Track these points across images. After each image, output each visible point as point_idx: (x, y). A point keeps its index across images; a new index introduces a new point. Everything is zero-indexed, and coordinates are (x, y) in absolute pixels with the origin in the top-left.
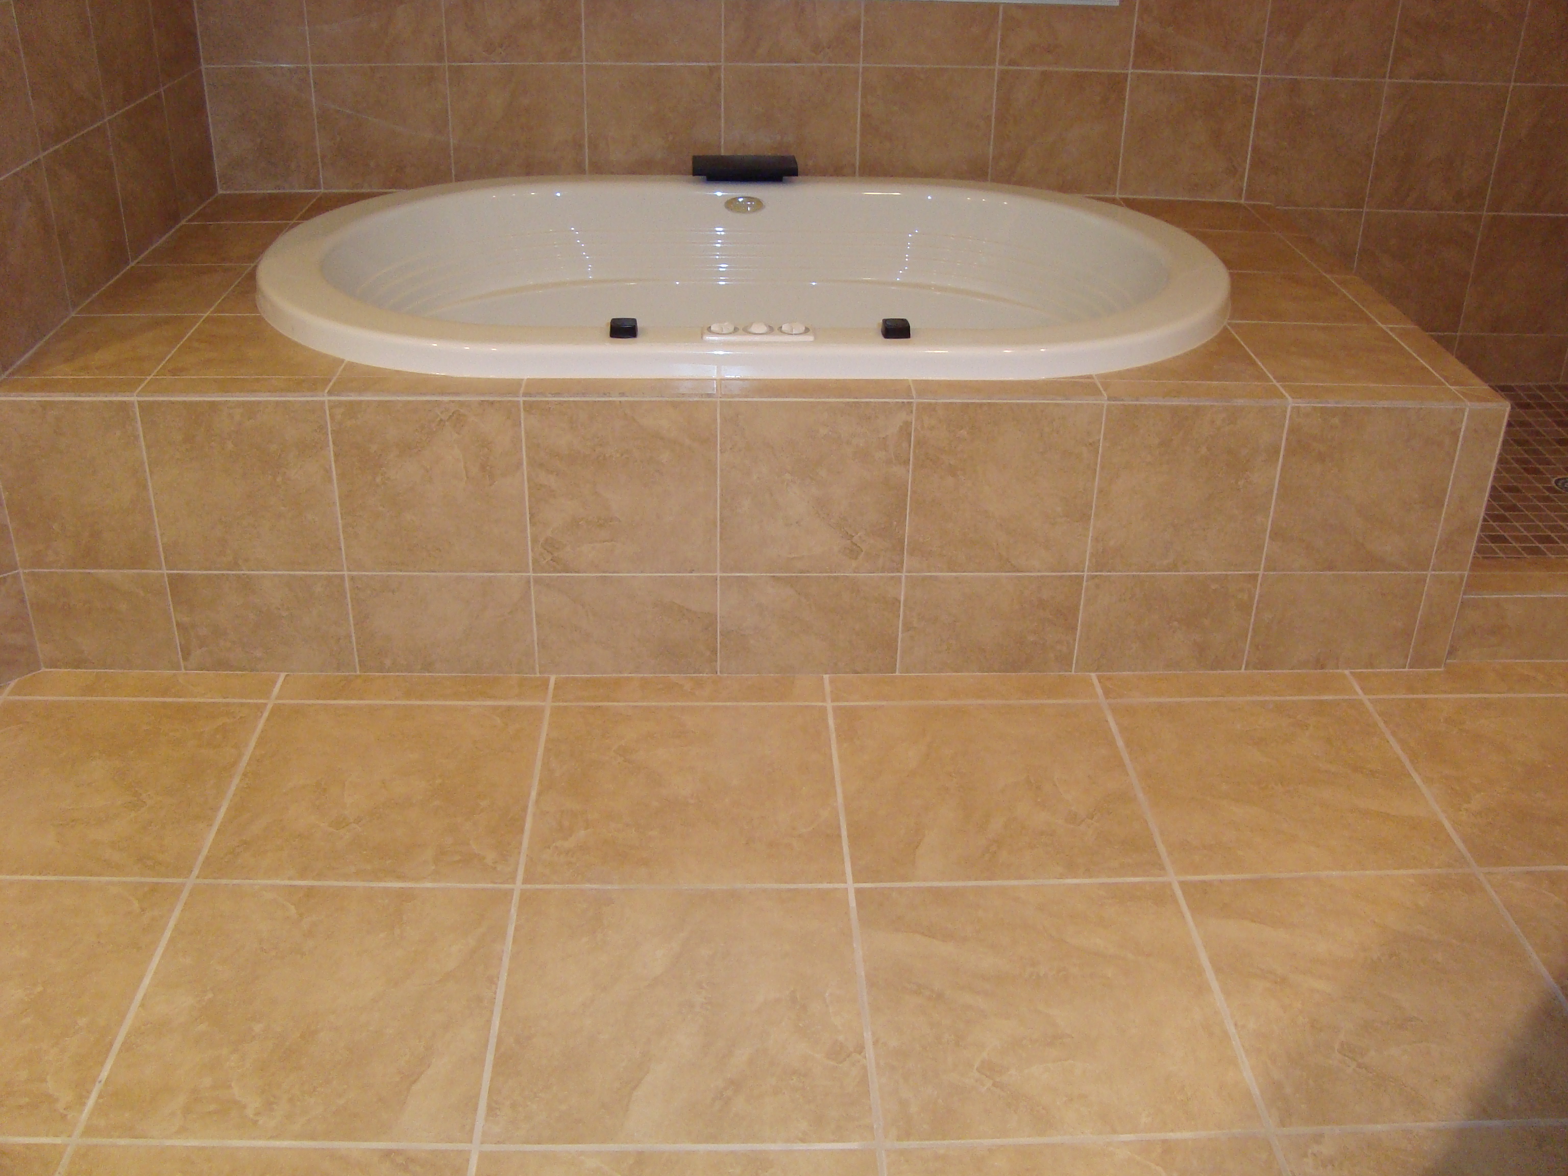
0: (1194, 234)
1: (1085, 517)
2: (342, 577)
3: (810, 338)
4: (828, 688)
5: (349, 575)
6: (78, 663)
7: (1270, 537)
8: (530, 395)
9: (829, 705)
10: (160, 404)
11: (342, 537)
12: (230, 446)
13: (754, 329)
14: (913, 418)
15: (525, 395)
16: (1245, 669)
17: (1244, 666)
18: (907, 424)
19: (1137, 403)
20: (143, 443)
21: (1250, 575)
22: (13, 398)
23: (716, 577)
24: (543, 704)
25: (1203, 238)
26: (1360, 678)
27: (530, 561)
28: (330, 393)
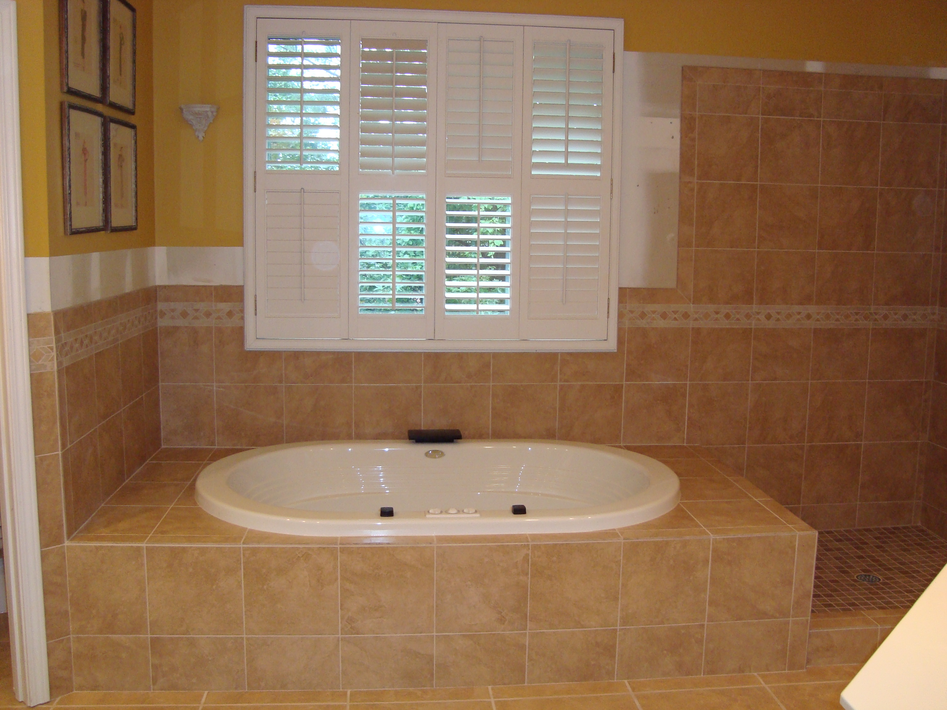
0: (661, 461)
1: (616, 599)
2: (242, 638)
3: (477, 515)
4: (491, 692)
5: (246, 638)
6: (95, 688)
7: (708, 605)
8: (343, 544)
9: (493, 700)
10: (158, 548)
11: (244, 617)
12: (191, 570)
13: (451, 511)
14: (530, 552)
15: (340, 544)
16: (703, 675)
17: (702, 673)
18: (527, 555)
19: (638, 540)
20: (146, 568)
21: (700, 625)
22: (82, 544)
23: (433, 635)
24: (346, 703)
25: (665, 462)
26: (763, 677)
27: (340, 629)
28: (244, 543)
